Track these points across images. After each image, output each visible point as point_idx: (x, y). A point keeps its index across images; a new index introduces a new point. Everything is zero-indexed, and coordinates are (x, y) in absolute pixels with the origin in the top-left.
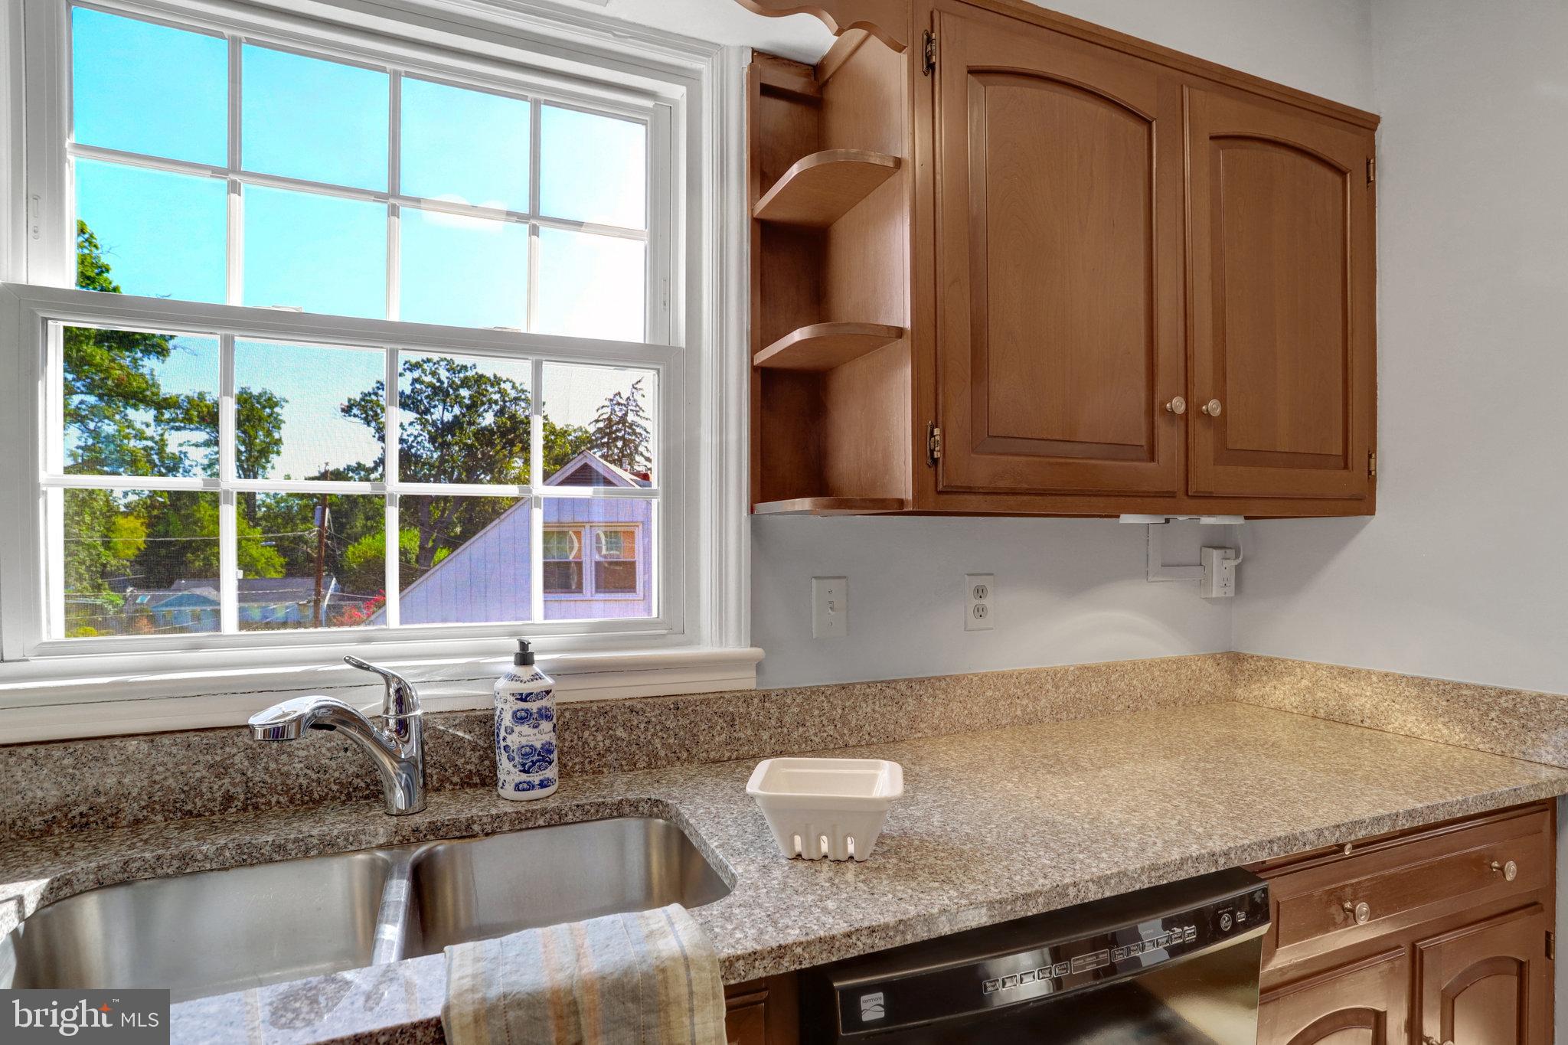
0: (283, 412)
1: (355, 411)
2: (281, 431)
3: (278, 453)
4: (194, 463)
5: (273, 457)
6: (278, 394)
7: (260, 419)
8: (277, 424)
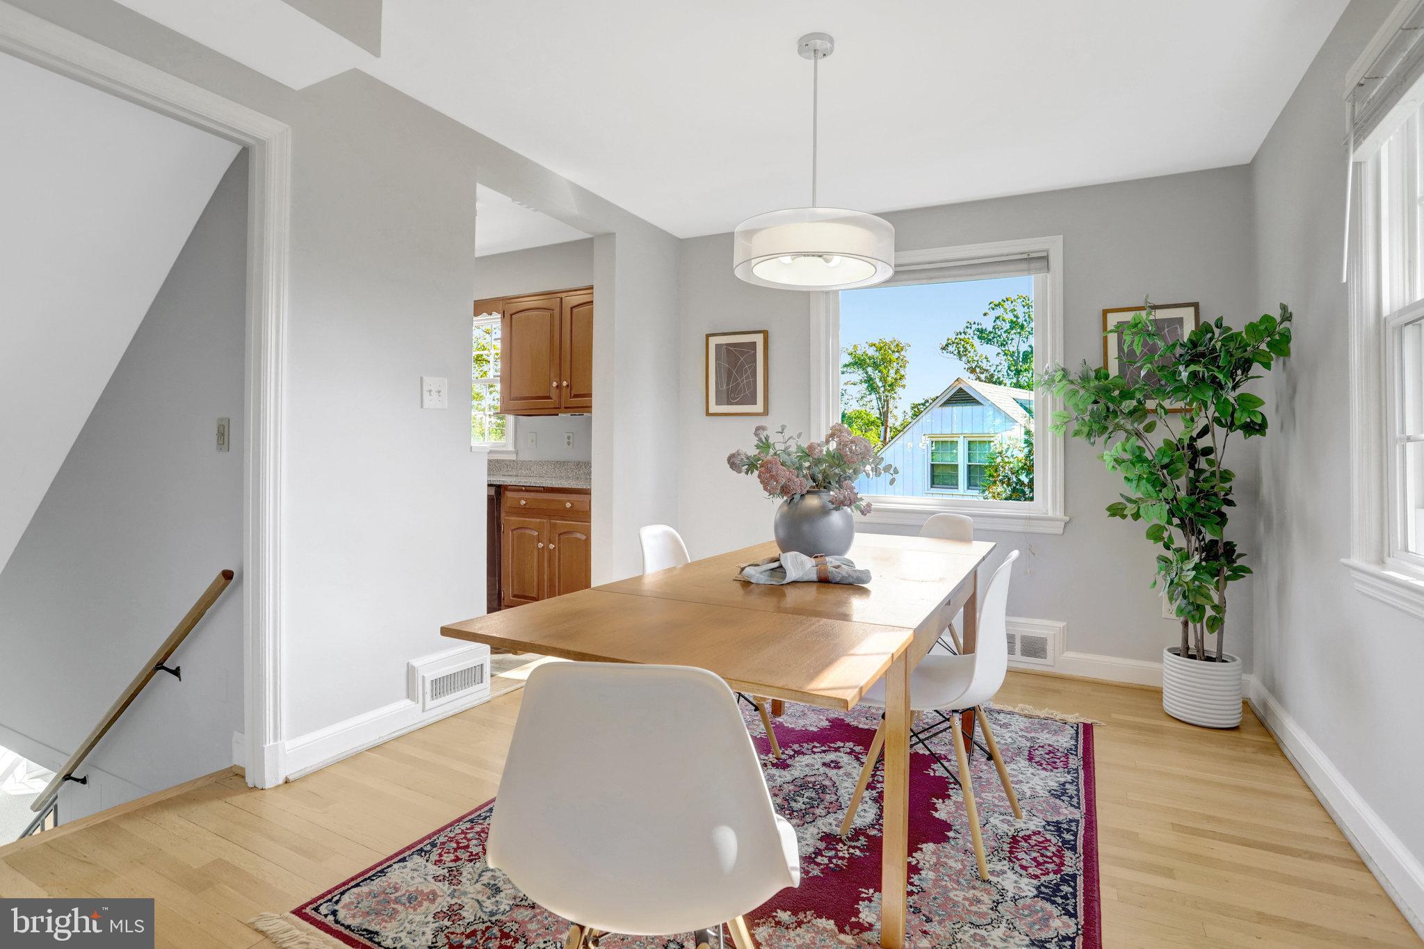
0: (907, 354)
1: (950, 348)
2: (906, 369)
3: (904, 386)
4: (850, 397)
5: (899, 390)
6: (903, 342)
7: (890, 361)
8: (903, 363)
